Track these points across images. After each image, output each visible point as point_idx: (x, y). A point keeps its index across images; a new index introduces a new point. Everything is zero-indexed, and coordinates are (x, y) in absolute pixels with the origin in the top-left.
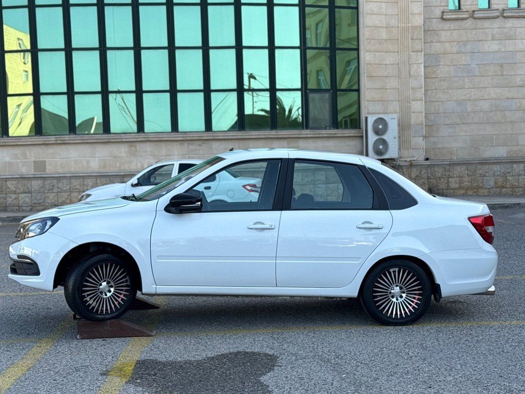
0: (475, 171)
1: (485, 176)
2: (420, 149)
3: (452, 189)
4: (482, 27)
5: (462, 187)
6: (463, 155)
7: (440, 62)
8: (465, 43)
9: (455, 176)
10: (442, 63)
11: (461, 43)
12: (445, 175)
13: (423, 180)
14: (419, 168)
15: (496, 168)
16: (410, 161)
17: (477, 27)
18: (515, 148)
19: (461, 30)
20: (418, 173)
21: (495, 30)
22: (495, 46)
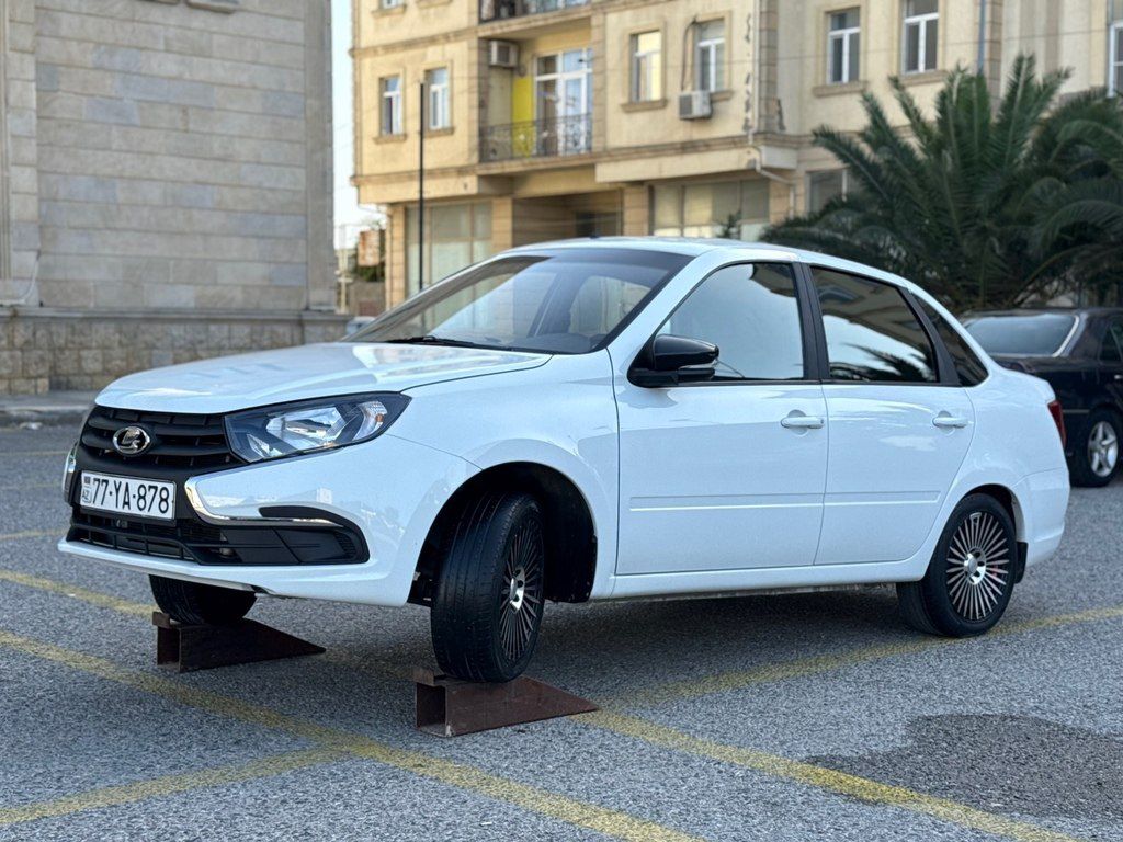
0: (135, 336)
1: (154, 347)
2: (31, 279)
3: (87, 374)
4: (144, 19)
5: (108, 371)
6: (109, 299)
7: (59, 83)
8: (113, 48)
9: (94, 344)
10: (63, 87)
11: (103, 48)
12: (73, 342)
13: (40, 352)
14: (30, 323)
15: (177, 331)
16: (12, 306)
17: (137, 18)
18: (210, 291)
19: (103, 17)
20: (29, 335)
21: (172, 29)
22: (169, 66)
